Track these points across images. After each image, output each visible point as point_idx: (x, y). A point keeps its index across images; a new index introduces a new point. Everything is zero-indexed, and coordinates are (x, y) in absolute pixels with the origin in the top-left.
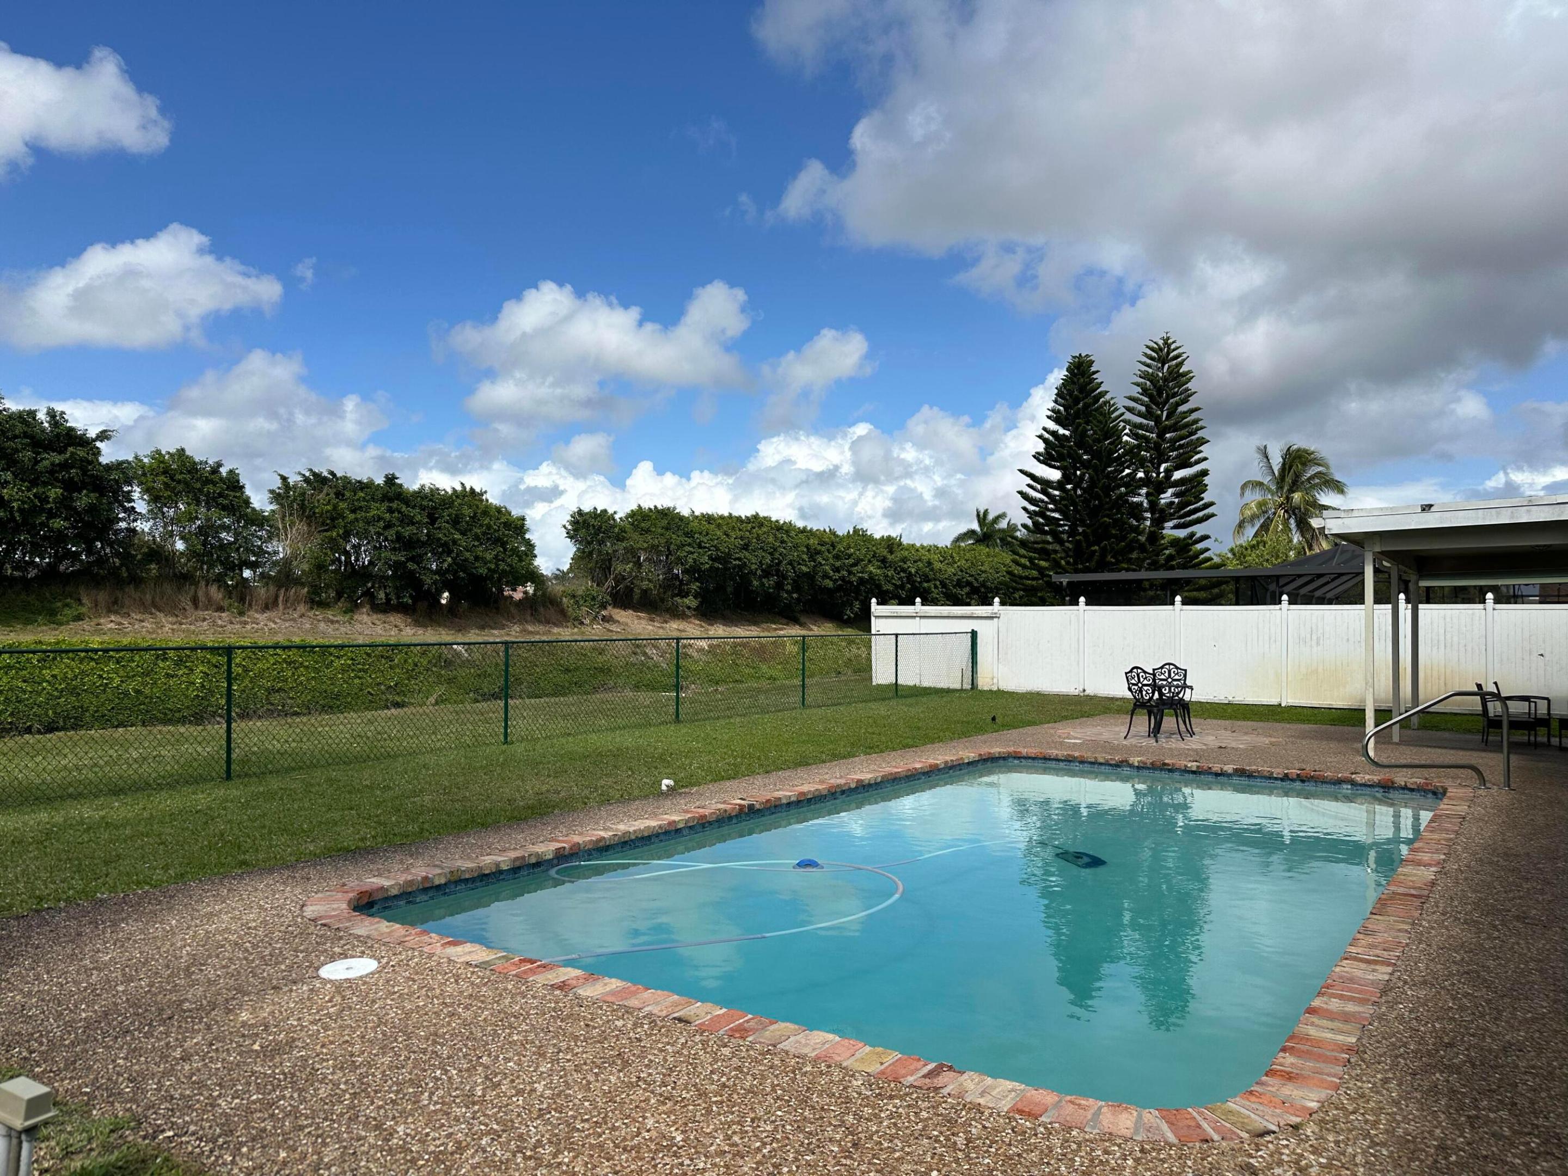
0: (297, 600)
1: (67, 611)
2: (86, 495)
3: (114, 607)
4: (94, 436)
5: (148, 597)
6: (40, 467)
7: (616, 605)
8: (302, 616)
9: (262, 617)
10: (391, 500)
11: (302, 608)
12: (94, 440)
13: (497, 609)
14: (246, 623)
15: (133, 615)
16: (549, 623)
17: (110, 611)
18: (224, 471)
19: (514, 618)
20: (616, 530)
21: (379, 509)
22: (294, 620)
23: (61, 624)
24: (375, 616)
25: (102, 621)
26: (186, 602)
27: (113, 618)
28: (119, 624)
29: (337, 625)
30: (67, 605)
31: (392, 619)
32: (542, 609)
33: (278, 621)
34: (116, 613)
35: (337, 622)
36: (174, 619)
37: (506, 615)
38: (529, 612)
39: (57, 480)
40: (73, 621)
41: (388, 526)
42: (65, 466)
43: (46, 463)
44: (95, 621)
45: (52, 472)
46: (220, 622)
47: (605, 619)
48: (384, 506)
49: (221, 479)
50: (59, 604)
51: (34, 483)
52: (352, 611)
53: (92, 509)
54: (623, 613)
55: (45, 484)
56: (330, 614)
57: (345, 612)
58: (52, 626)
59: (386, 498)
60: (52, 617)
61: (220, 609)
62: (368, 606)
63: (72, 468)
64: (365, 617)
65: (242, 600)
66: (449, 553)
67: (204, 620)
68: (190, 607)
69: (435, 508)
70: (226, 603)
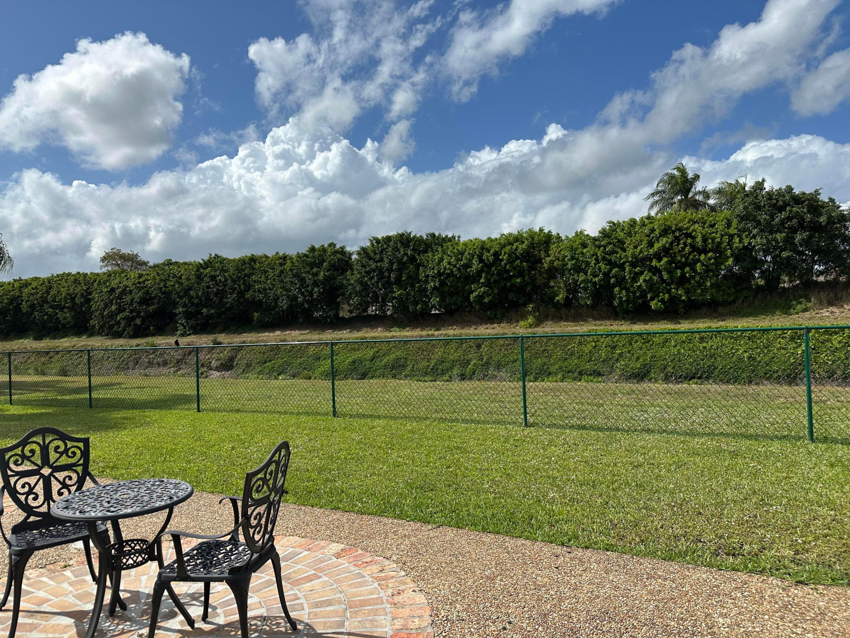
1: (799, 307)
3: (837, 301)
12: (816, 194)
25: (820, 312)
27: (830, 309)
28: (832, 312)
30: (800, 303)
34: (836, 305)
40: (802, 312)
44: (817, 311)
45: (781, 224)
50: (794, 302)
51: (771, 232)
55: (776, 232)
58: (784, 316)
60: (787, 311)
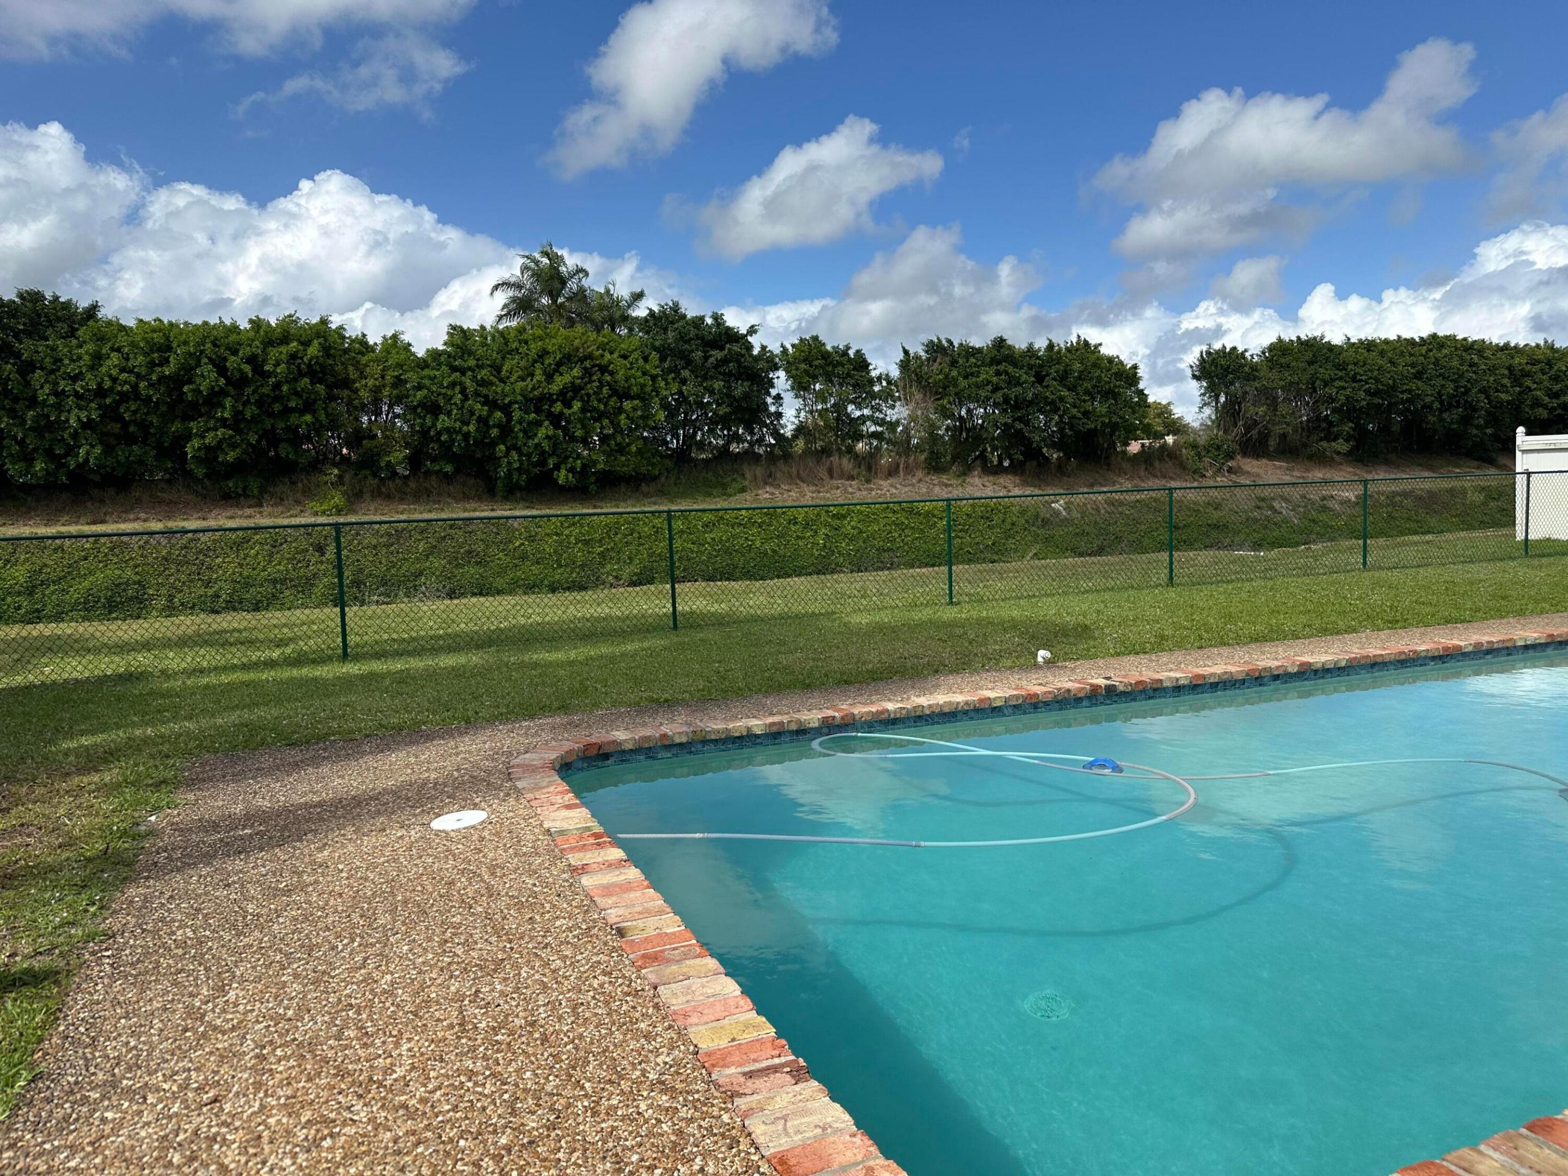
0: (917, 466)
1: (735, 485)
2: (742, 385)
3: (769, 479)
4: (745, 332)
5: (794, 470)
6: (708, 364)
7: (1245, 454)
8: (920, 481)
9: (885, 484)
10: (999, 363)
11: (920, 474)
12: (746, 336)
13: (1109, 465)
14: (872, 490)
15: (783, 486)
16: (1165, 477)
17: (766, 483)
18: (851, 353)
19: (1126, 474)
20: (1247, 369)
21: (987, 374)
22: (913, 485)
23: (730, 496)
24: (986, 479)
25: (760, 492)
26: (822, 472)
27: (768, 489)
28: (772, 494)
29: (950, 488)
30: (734, 480)
31: (1002, 480)
32: (1157, 463)
33: (899, 486)
34: (771, 485)
35: (951, 485)
36: (814, 488)
37: (1117, 471)
38: (1144, 467)
39: (720, 373)
40: (739, 492)
41: (996, 389)
42: (725, 361)
43: (712, 360)
44: (755, 492)
45: (716, 367)
46: (850, 490)
47: (1230, 470)
48: (992, 370)
49: (850, 359)
50: (729, 479)
52: (965, 474)
53: (746, 396)
54: (1255, 462)
56: (944, 478)
57: (958, 476)
58: (725, 497)
59: (994, 361)
60: (724, 490)
61: (852, 478)
62: (979, 469)
63: (731, 361)
64: (977, 479)
65: (869, 469)
66: (1056, 410)
67: (838, 488)
68: (825, 476)
69: (1041, 366)
70: (855, 472)
